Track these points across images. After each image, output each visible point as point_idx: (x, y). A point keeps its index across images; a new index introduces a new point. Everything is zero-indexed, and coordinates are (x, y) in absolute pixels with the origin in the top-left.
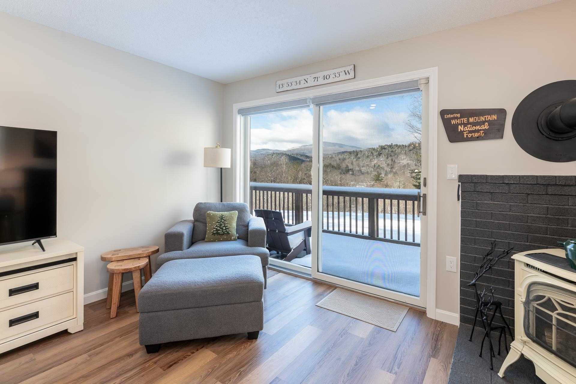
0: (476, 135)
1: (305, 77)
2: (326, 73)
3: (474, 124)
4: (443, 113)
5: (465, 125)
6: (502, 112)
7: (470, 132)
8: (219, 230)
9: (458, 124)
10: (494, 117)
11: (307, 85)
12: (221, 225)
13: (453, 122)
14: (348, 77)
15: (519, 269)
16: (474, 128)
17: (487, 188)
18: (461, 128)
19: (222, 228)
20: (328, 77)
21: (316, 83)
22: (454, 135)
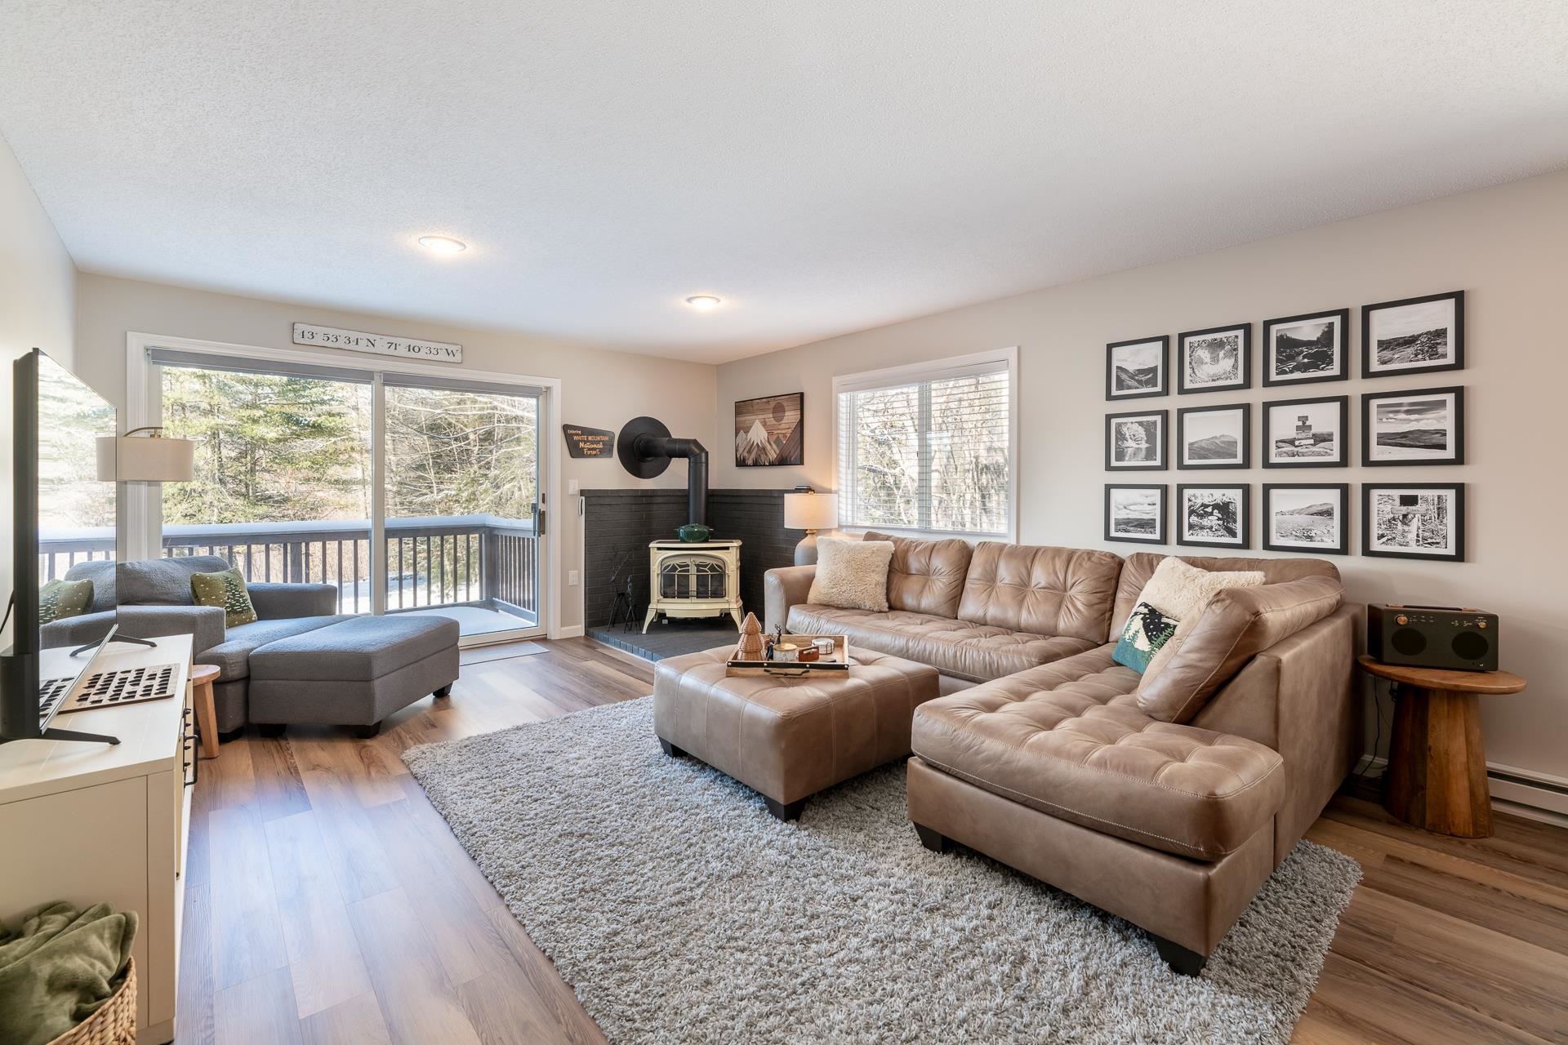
0: (594, 452)
1: (371, 337)
2: (413, 343)
3: (592, 442)
4: (566, 428)
5: (585, 442)
6: (611, 434)
7: (589, 449)
9: (580, 441)
10: (607, 438)
11: (371, 349)
12: (234, 594)
13: (575, 438)
14: (451, 358)
17: (607, 501)
18: (581, 445)
19: (238, 601)
20: (417, 349)
21: (392, 351)
22: (575, 451)
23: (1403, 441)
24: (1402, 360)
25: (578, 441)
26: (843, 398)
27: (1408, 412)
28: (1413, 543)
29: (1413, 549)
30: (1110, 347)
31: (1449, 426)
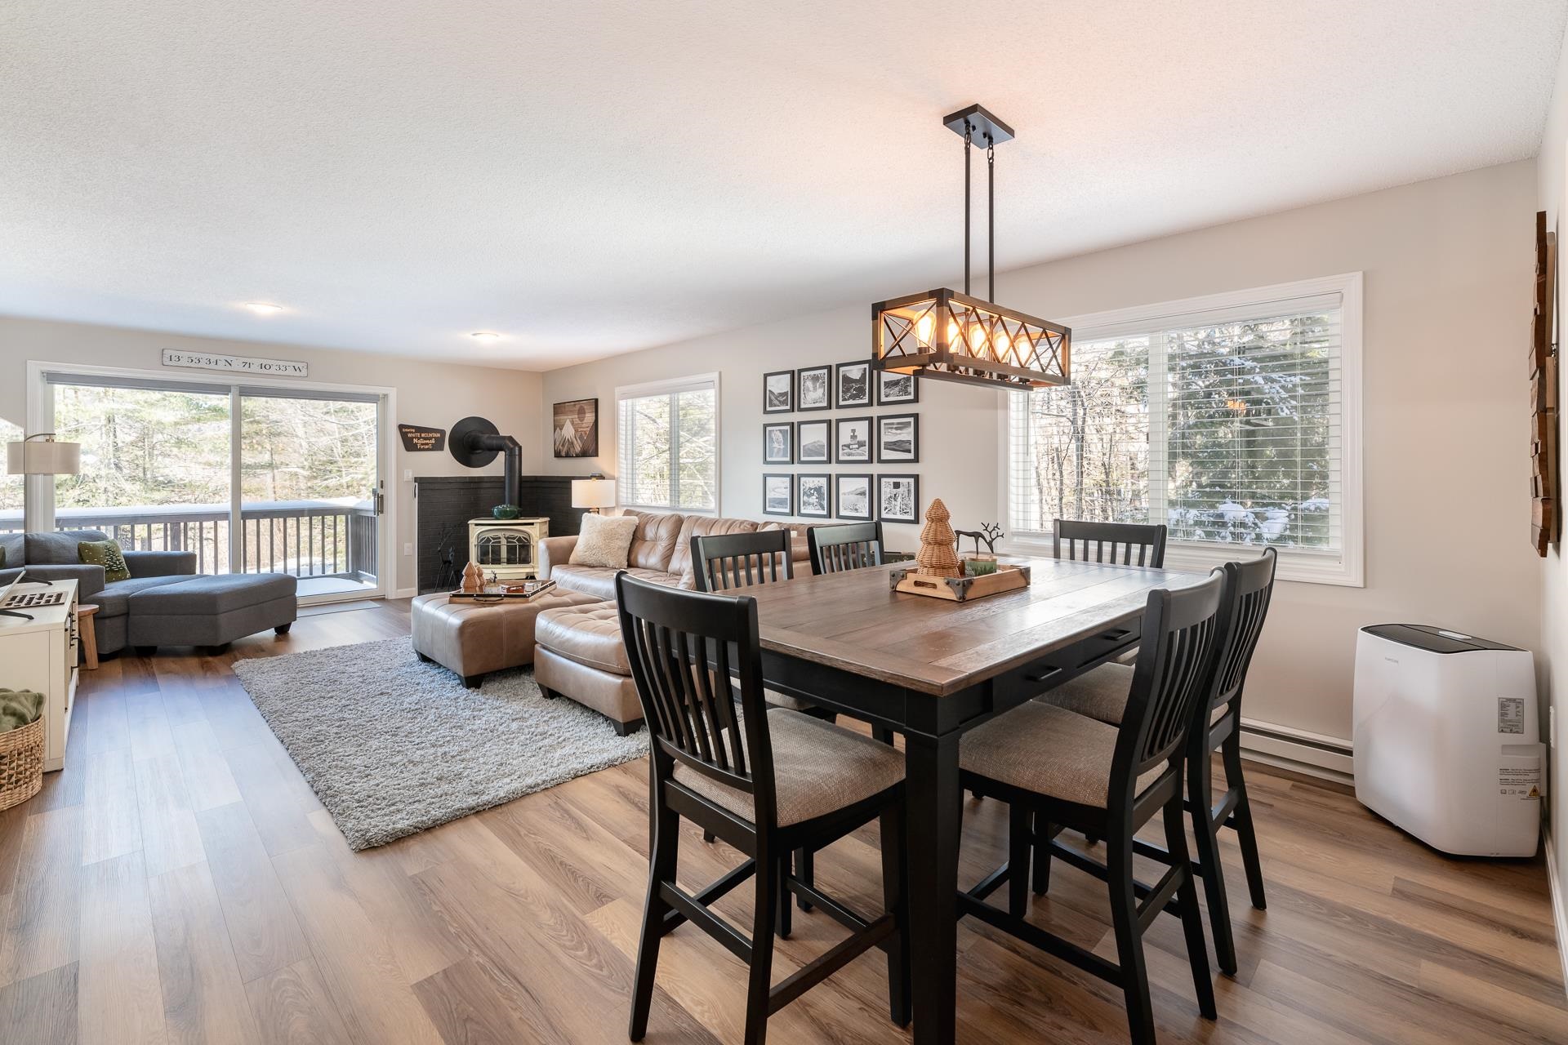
0: (427, 447)
1: (228, 358)
2: (264, 362)
3: (425, 439)
4: (401, 427)
5: (417, 439)
6: (443, 432)
7: (422, 444)
9: (413, 438)
10: (439, 435)
11: (228, 368)
12: (112, 558)
13: (409, 435)
14: (297, 373)
15: (473, 528)
16: (425, 442)
18: (415, 441)
20: (268, 367)
21: (246, 369)
22: (410, 446)
23: (894, 447)
24: (894, 395)
25: (412, 438)
26: (622, 403)
27: (897, 429)
28: (898, 513)
29: (899, 516)
30: (766, 376)
31: (911, 438)
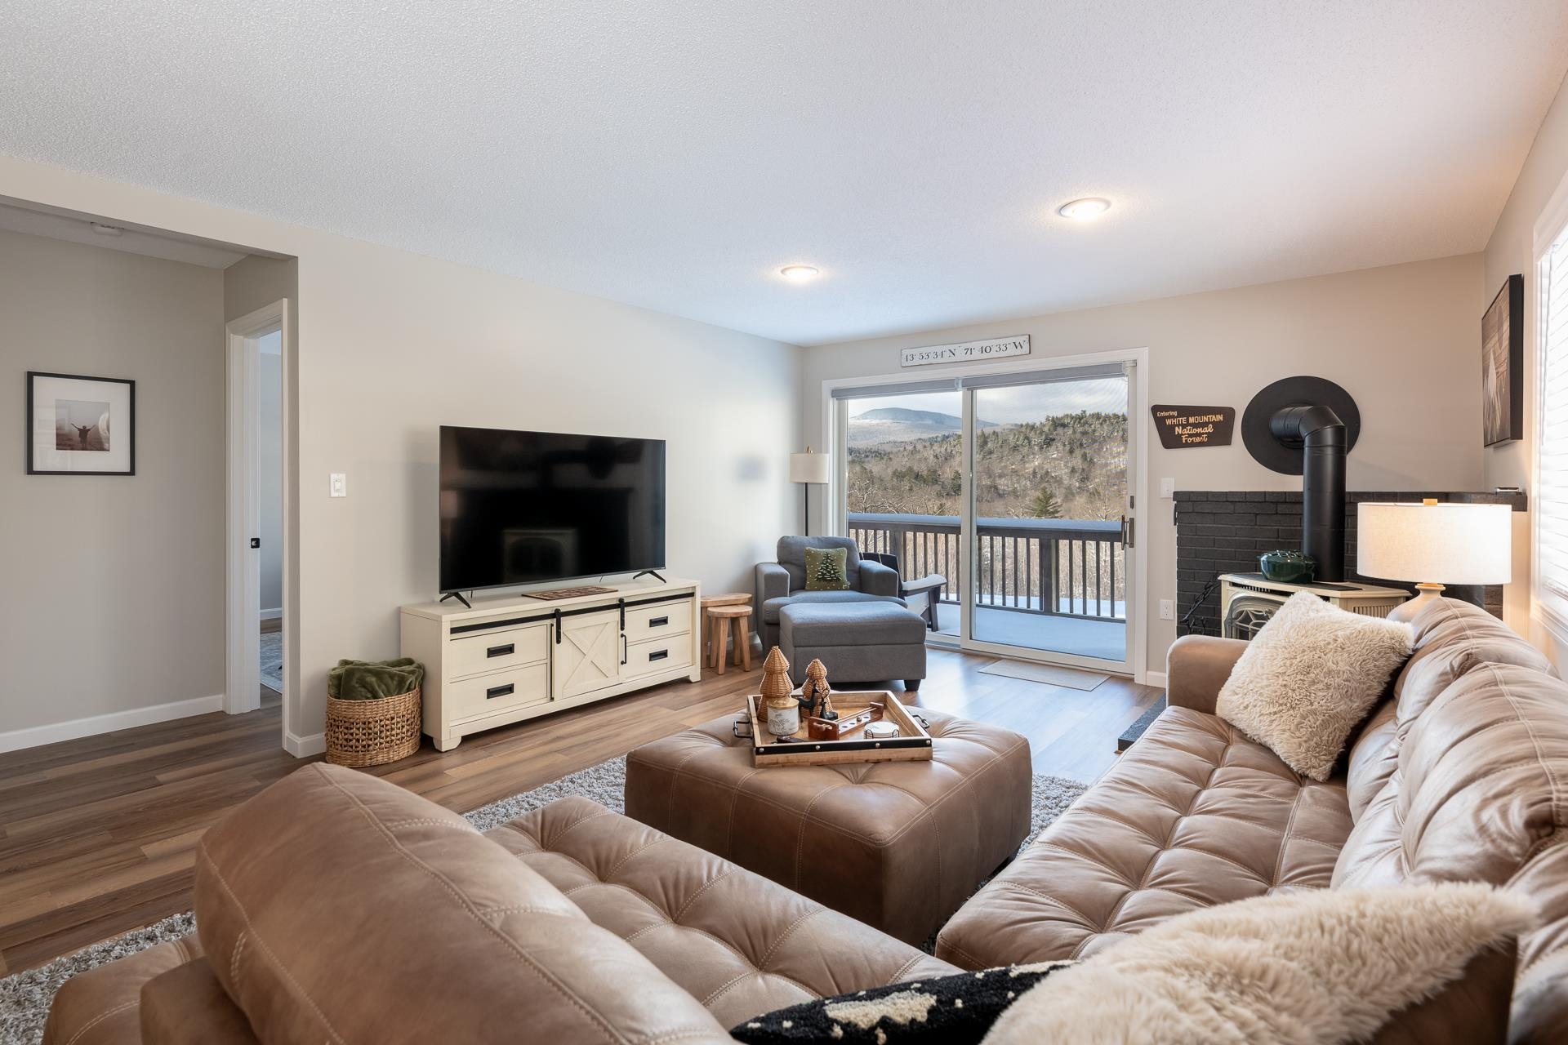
0: (1198, 440)
1: (952, 347)
2: (985, 344)
3: (1195, 426)
4: (1155, 409)
5: (1184, 426)
6: (1229, 413)
7: (1191, 436)
8: (825, 574)
9: (1175, 425)
10: (1220, 418)
11: (953, 359)
12: (827, 567)
13: (1168, 422)
14: (1019, 351)
15: (1226, 589)
16: (1195, 431)
17: (1208, 508)
18: (1178, 430)
19: (829, 572)
20: (988, 350)
21: (969, 357)
22: (1170, 440)
25: (1173, 425)
